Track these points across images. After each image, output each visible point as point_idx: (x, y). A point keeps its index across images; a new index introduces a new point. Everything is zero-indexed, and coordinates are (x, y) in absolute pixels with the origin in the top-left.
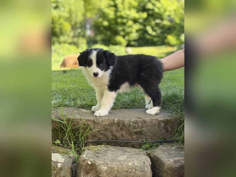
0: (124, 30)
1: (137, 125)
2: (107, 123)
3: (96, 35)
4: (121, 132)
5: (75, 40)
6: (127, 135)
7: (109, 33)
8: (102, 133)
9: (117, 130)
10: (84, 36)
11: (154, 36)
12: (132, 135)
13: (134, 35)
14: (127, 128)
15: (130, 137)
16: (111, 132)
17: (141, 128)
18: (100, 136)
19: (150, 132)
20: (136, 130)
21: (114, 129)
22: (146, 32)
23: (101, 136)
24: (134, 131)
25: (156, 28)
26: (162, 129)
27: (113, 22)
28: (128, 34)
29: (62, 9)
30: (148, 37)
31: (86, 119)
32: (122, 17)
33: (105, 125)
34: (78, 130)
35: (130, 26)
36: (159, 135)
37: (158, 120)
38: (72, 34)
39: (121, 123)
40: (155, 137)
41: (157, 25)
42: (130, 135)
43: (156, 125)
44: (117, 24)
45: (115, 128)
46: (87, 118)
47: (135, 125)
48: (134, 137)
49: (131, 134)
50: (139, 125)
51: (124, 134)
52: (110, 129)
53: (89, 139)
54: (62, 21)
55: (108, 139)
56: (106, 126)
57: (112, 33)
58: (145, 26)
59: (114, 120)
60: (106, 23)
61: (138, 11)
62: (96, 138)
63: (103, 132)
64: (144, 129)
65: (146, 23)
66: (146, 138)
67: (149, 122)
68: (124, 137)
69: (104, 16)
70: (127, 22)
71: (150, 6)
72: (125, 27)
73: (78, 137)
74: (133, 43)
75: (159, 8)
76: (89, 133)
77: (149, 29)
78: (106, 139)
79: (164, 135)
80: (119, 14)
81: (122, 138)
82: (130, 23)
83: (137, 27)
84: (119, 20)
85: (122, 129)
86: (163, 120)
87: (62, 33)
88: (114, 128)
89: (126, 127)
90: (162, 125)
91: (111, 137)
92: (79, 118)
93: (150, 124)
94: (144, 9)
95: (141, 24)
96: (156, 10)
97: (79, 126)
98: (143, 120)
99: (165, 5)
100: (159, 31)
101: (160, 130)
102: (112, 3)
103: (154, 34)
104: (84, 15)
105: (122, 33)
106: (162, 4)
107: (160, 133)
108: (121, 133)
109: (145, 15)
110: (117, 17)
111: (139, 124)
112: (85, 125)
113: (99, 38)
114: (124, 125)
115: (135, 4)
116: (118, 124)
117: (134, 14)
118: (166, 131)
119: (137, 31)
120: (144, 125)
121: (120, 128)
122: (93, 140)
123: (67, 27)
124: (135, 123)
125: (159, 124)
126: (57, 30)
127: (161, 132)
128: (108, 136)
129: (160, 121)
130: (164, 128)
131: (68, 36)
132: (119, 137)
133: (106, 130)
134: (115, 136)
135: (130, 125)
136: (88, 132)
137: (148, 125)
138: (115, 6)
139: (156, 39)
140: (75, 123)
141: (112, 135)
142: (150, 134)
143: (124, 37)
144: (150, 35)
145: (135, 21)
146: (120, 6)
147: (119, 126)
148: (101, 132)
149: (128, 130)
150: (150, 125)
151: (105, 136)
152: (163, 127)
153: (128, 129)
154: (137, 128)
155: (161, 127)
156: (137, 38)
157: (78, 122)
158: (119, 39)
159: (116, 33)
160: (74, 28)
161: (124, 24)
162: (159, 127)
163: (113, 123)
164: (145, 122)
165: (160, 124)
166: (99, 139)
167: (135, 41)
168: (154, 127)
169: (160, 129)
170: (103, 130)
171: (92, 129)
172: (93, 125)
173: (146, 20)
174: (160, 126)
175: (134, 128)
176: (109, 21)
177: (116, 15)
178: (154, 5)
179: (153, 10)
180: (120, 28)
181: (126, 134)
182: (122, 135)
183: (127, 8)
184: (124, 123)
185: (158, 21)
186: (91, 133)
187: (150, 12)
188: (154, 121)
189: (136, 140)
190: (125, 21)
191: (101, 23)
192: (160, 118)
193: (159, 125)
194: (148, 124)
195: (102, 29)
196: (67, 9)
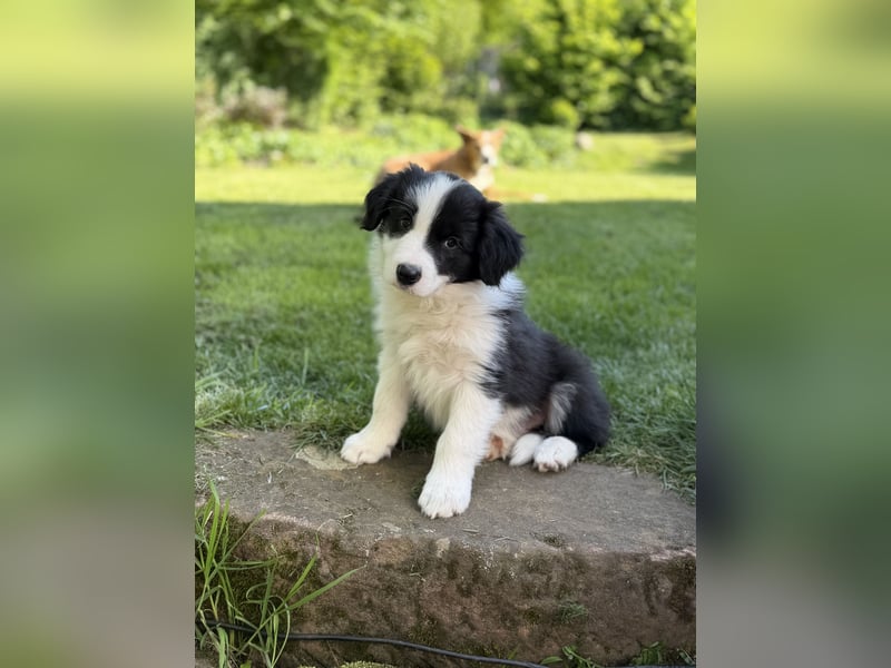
0: (577, 85)
1: (539, 580)
2: (397, 557)
3: (504, 92)
4: (459, 603)
5: (452, 104)
6: (490, 621)
7: (538, 91)
8: (370, 601)
9: (442, 594)
10: (473, 96)
11: (656, 106)
12: (515, 624)
13: (603, 101)
14: (493, 592)
15: (501, 632)
16: (415, 600)
17: (558, 598)
18: (362, 613)
19: (601, 618)
20: (535, 603)
21: (427, 591)
22: (633, 91)
23: (366, 615)
24: (526, 607)
25: (664, 84)
26: (660, 608)
27: (551, 62)
28: (588, 94)
29: (419, 20)
30: (639, 106)
31: (302, 529)
32: (576, 50)
33: (388, 566)
34: (257, 576)
35: (596, 76)
36: (644, 632)
37: (648, 562)
38: (442, 89)
39: (466, 564)
40: (624, 642)
41: (667, 74)
42: (504, 620)
43: (632, 587)
44: (561, 66)
45: (432, 585)
46: (306, 524)
47: (529, 577)
48: (524, 631)
49: (508, 618)
50: (550, 578)
51: (476, 613)
52: (412, 584)
53: (308, 624)
54: (420, 52)
55: (396, 629)
56: (392, 573)
57: (546, 91)
58: (634, 76)
59: (431, 546)
60: (532, 64)
61: (620, 34)
62: (340, 621)
63: (374, 600)
64: (573, 599)
65: (640, 69)
66: (578, 643)
67: (600, 568)
68: (473, 628)
69: (528, 43)
70: (587, 64)
71: (652, 23)
72: (580, 76)
73: (256, 608)
74: (598, 121)
75: (676, 31)
76: (307, 599)
77: (644, 86)
78: (388, 628)
79: (669, 634)
80: (568, 40)
81: (465, 630)
82: (596, 66)
83: (612, 77)
84: (569, 58)
85: (467, 593)
86: (670, 563)
87: (418, 83)
88: (429, 585)
89: (486, 584)
90: (666, 585)
91: (412, 621)
92: (270, 517)
93: (604, 580)
94: (637, 31)
95: (623, 69)
96: (669, 35)
97: (265, 560)
98: (573, 555)
99: (694, 23)
100: (670, 91)
101: (653, 613)
102: (550, 9)
103: (656, 98)
104: (479, 39)
105: (572, 93)
106: (686, 21)
107: (648, 627)
108: (459, 609)
109: (635, 47)
110: (563, 49)
111: (554, 574)
112: (292, 555)
113: (511, 102)
114: (476, 576)
115: (614, 15)
116: (452, 564)
117: (607, 42)
118: (680, 617)
119: (613, 89)
120: (577, 583)
121: (459, 587)
122: (325, 629)
123: (432, 69)
124: (531, 571)
125: (650, 584)
126: (407, 75)
127: (653, 621)
128: (400, 616)
129: (657, 565)
130: (670, 604)
131: (434, 91)
132: (452, 628)
133: (390, 589)
134: (432, 620)
135: (505, 576)
136: (306, 592)
137: (592, 582)
138: (561, 19)
139: (658, 114)
140: (249, 544)
141: (418, 615)
142: (601, 624)
143: (575, 103)
144: (645, 101)
145: (610, 61)
146: (574, 20)
147: (452, 576)
148: (365, 597)
149: (497, 600)
150: (605, 586)
151: (385, 615)
152: (666, 597)
153: (497, 596)
154: (538, 596)
155: (657, 597)
156: (611, 108)
157: (262, 542)
158: (562, 108)
159: (555, 91)
160: (449, 70)
161: (578, 68)
162: (648, 598)
163: (428, 560)
164: (580, 565)
165: (652, 581)
166: (357, 627)
167: (603, 114)
168: (623, 594)
169: (652, 608)
170: (376, 587)
171: (324, 581)
172: (332, 561)
173: (639, 59)
174: (654, 593)
175: (527, 591)
176: (541, 58)
177: (559, 42)
178: (663, 20)
179: (659, 34)
180: (567, 79)
181: (482, 615)
182: (466, 619)
183: (590, 25)
184: (476, 566)
185: (670, 65)
186: (318, 598)
187: (652, 40)
188: (626, 567)
189: (530, 646)
190: (581, 59)
191: (520, 62)
192: (658, 551)
193: (647, 584)
194: (594, 578)
195: (521, 78)
196: (433, 22)
